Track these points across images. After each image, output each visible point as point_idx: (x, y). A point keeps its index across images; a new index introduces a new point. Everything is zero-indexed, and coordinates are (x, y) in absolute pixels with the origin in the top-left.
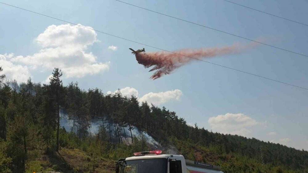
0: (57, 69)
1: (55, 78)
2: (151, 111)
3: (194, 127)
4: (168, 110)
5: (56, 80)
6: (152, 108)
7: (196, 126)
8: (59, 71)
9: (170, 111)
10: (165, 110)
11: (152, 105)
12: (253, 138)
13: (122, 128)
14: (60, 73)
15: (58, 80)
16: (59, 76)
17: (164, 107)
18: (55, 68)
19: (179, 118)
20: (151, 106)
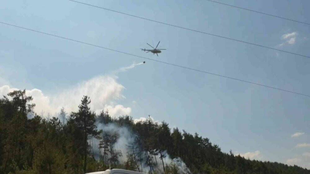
0: (86, 97)
1: (83, 105)
2: (183, 138)
3: (229, 154)
4: (201, 137)
5: (84, 107)
6: (184, 135)
7: (231, 153)
8: (87, 99)
9: (202, 138)
10: (198, 137)
11: (184, 132)
12: (295, 165)
13: (154, 156)
14: (89, 101)
15: (86, 108)
16: (88, 104)
17: (196, 134)
18: (84, 96)
19: (213, 145)
20: (182, 133)
